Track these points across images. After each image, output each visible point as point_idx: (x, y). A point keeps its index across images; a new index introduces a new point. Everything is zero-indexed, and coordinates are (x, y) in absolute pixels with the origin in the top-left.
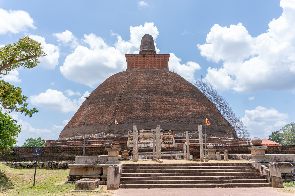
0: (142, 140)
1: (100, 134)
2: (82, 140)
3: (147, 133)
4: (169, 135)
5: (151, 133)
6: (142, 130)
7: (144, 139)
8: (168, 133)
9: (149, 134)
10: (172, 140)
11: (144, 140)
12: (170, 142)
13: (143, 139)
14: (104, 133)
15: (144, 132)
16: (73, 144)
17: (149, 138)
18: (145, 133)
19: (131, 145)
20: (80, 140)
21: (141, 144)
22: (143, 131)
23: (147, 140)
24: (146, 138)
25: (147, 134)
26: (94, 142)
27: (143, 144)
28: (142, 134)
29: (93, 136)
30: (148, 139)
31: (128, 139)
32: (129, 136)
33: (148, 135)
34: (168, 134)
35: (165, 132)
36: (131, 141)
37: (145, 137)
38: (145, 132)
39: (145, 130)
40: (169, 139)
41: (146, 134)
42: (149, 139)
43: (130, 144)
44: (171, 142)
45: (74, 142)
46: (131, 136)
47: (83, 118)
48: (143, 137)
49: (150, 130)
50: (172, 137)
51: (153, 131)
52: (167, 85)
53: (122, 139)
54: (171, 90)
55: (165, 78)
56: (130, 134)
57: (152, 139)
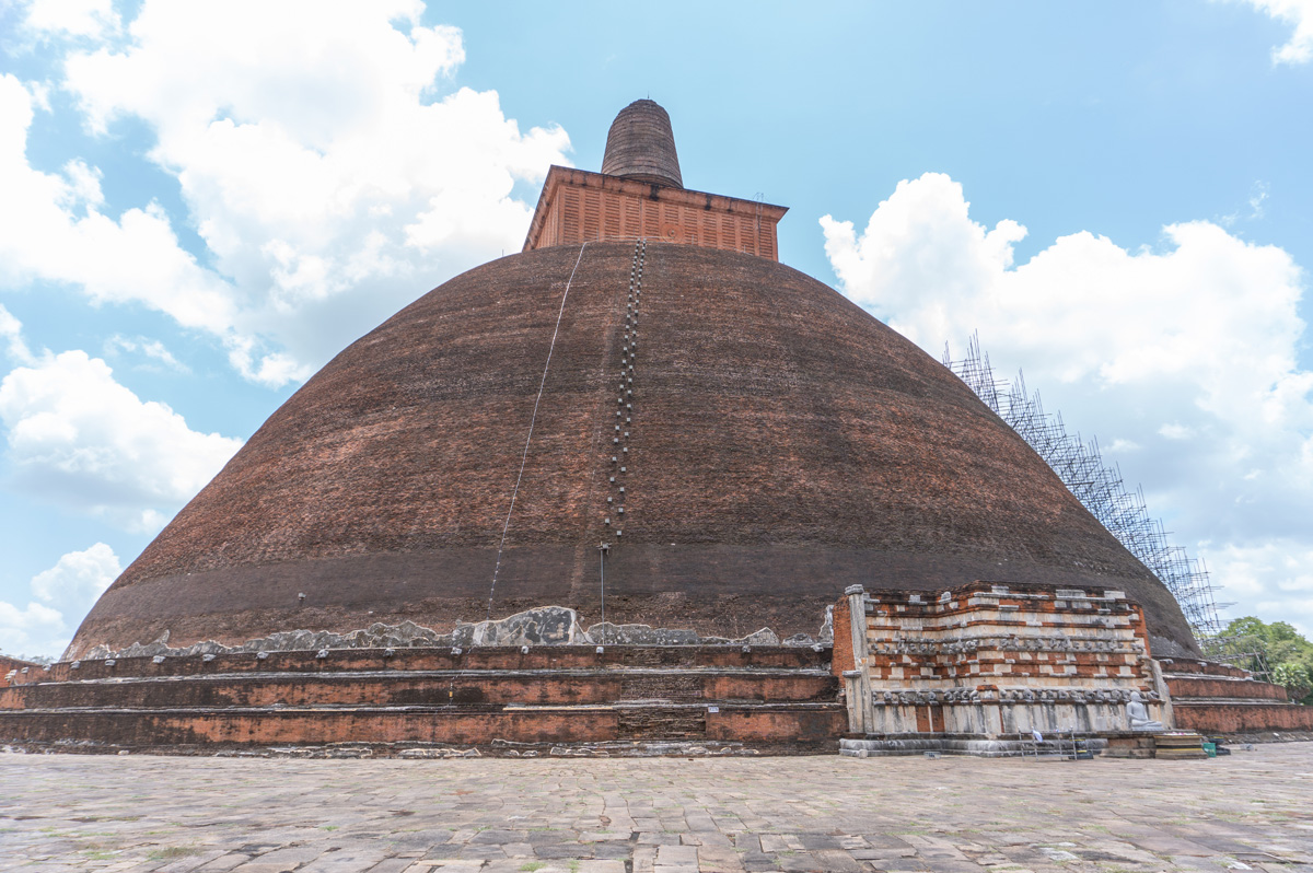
0: (1004, 675)
1: (535, 616)
2: (371, 663)
3: (1028, 618)
5: (1052, 618)
6: (995, 591)
7: (1020, 669)
9: (1046, 625)
10: (1145, 675)
11: (1017, 675)
13: (1009, 669)
14: (567, 614)
15: (1009, 611)
16: (298, 695)
17: (1046, 658)
18: (1015, 617)
20: (356, 665)
21: (1006, 709)
22: (1002, 598)
23: (1036, 675)
24: (1027, 657)
25: (1033, 625)
27: (1020, 710)
28: (999, 623)
29: (471, 631)
30: (1045, 662)
31: (858, 661)
32: (868, 641)
33: (1037, 633)
36: (884, 678)
37: (1024, 650)
38: (1019, 611)
39: (1017, 595)
41: (1023, 624)
42: (1049, 669)
47: (334, 495)
48: (1007, 650)
49: (1048, 591)
50: (1147, 654)
51: (1069, 602)
53: (755, 659)
57: (1073, 670)
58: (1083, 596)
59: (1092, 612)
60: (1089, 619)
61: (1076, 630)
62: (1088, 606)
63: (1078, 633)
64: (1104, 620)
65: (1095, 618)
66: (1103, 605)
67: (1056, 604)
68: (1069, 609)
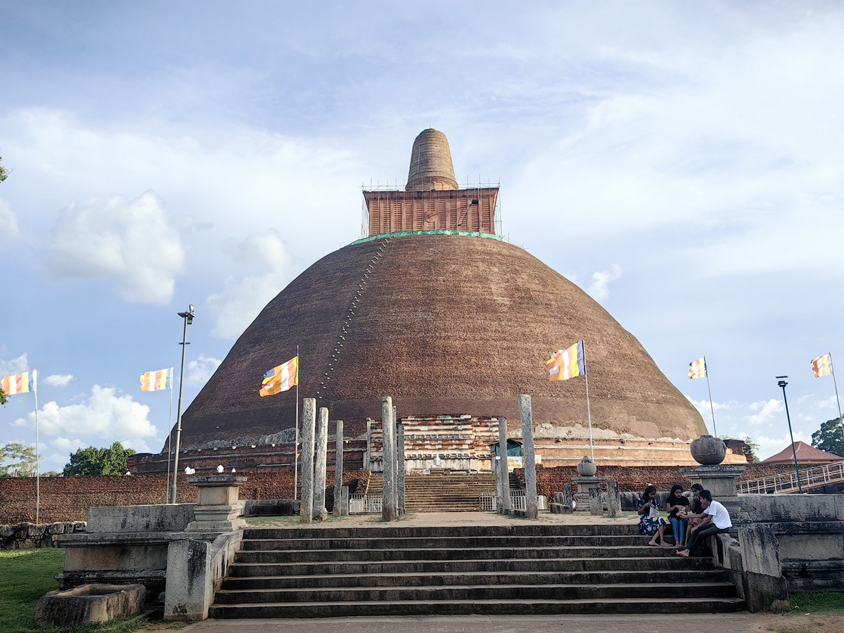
0: (408, 449)
1: (286, 432)
2: (229, 452)
4: (491, 431)
5: (434, 427)
6: (409, 419)
7: (415, 446)
8: (487, 426)
9: (429, 430)
13: (411, 447)
15: (414, 425)
16: (204, 464)
17: (428, 442)
18: (417, 427)
19: (376, 464)
22: (412, 421)
23: (423, 449)
24: (420, 442)
25: (424, 430)
26: (264, 459)
27: (411, 462)
29: (265, 438)
30: (427, 444)
31: (369, 445)
32: (371, 438)
34: (488, 429)
35: (479, 424)
37: (419, 439)
39: (419, 419)
41: (420, 430)
42: (429, 447)
43: (373, 462)
45: (206, 459)
46: (375, 436)
47: (236, 385)
51: (443, 421)
52: (488, 280)
53: (350, 445)
54: (501, 295)
55: (483, 262)
56: (375, 431)
58: (450, 418)
59: (454, 424)
60: (451, 427)
61: (444, 431)
62: (452, 422)
64: (459, 427)
65: (454, 426)
66: (459, 421)
67: (437, 422)
68: (442, 423)
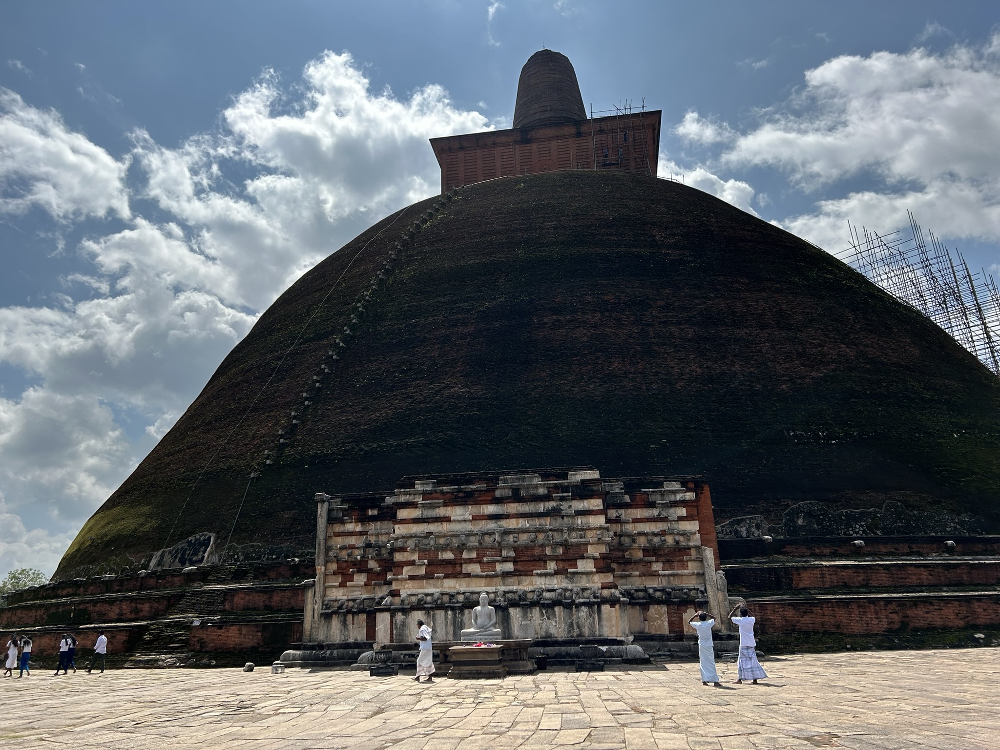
0: (412, 578)
1: (190, 543)
4: (665, 520)
6: (419, 487)
8: (652, 505)
9: (476, 518)
10: (692, 567)
12: (676, 583)
14: (210, 538)
15: (433, 507)
17: (474, 555)
19: (335, 622)
21: (400, 617)
24: (449, 555)
25: (460, 518)
28: (416, 521)
31: (320, 569)
33: (469, 527)
34: (655, 512)
35: (627, 499)
36: (342, 585)
37: (445, 548)
39: (445, 488)
40: (668, 562)
41: (447, 519)
43: (329, 616)
44: (692, 583)
46: (339, 542)
48: (423, 552)
49: (488, 481)
50: (696, 540)
54: (674, 246)
56: (338, 528)
57: (509, 567)
59: (549, 498)
60: (541, 507)
61: (521, 520)
62: (542, 491)
63: (523, 523)
64: (564, 505)
65: (551, 504)
68: (516, 497)
